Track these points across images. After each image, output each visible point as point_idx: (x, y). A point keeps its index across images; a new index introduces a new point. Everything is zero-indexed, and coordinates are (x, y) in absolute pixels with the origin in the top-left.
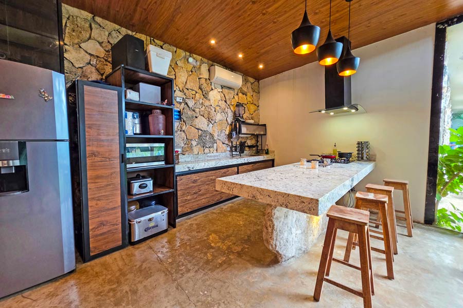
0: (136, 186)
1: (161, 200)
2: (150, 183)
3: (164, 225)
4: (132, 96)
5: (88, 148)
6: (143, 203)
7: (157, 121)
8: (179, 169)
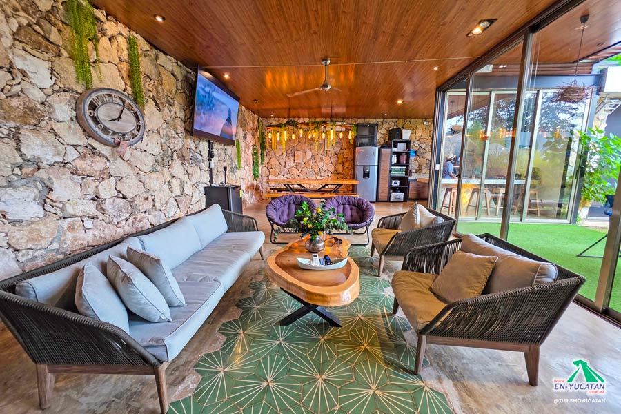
0: (393, 182)
1: (401, 190)
2: (398, 182)
3: (402, 199)
4: (395, 150)
5: (382, 168)
6: (395, 189)
7: (404, 158)
8: (410, 178)
